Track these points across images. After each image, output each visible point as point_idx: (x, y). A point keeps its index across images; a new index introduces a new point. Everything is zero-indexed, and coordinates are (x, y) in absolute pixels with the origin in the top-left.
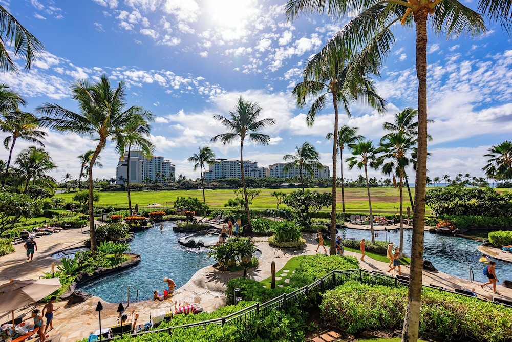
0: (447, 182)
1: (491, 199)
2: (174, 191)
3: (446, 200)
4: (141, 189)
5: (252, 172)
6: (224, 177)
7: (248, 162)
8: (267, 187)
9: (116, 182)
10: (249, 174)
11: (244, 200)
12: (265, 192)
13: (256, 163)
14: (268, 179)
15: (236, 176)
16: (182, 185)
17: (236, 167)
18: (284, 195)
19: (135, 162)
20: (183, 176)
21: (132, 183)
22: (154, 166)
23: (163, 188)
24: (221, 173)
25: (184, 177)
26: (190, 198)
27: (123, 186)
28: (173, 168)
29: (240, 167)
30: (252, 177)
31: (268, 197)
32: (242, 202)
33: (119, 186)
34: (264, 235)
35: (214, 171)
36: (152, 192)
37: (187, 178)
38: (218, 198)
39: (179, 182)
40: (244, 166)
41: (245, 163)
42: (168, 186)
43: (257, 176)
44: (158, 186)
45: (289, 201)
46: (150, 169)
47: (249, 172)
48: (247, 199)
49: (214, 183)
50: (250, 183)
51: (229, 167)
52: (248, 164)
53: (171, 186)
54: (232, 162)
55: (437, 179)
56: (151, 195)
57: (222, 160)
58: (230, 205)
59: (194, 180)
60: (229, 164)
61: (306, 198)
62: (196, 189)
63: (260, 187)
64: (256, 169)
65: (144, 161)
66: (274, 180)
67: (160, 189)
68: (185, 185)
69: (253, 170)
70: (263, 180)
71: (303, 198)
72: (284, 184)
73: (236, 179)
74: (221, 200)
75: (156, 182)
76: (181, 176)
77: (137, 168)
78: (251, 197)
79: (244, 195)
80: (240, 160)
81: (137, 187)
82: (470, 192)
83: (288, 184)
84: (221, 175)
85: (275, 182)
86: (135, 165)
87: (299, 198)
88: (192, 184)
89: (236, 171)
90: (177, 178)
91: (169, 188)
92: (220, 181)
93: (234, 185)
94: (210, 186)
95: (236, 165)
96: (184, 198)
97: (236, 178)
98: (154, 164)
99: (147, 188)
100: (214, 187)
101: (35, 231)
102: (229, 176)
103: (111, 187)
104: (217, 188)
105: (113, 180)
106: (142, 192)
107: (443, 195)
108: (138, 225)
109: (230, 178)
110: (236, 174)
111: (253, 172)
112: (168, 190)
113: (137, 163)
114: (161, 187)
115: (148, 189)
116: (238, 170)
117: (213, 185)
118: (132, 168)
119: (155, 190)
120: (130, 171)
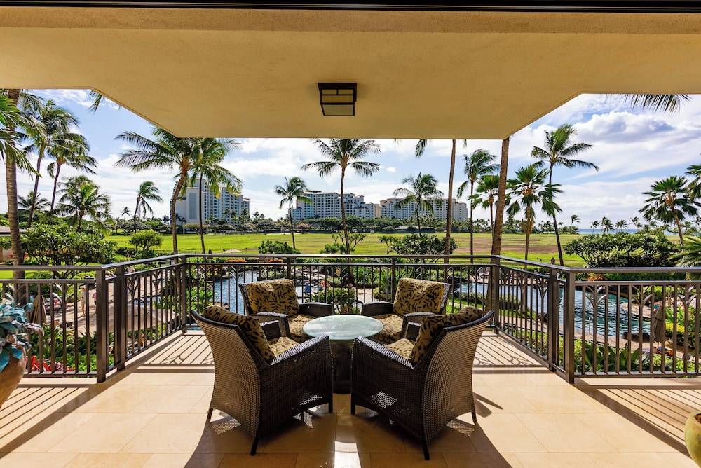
0: (636, 228)
1: (660, 249)
2: (249, 235)
3: (602, 249)
4: (204, 231)
5: (356, 210)
6: (317, 217)
7: (351, 195)
8: (377, 231)
9: (169, 222)
10: (353, 212)
11: (345, 246)
12: (372, 237)
13: (362, 197)
14: (379, 220)
15: (334, 215)
16: (260, 227)
17: (334, 202)
18: (395, 240)
19: (195, 195)
20: (260, 214)
22: (221, 200)
23: (233, 231)
24: (313, 210)
25: (262, 216)
26: (278, 242)
27: (180, 227)
28: (247, 204)
29: (340, 202)
30: (356, 216)
31: (377, 244)
32: (342, 249)
34: (369, 287)
35: (303, 208)
36: (218, 236)
37: (266, 218)
38: (311, 244)
39: (255, 222)
40: (345, 200)
41: (347, 197)
42: (240, 227)
43: (363, 216)
44: (227, 228)
45: (400, 247)
46: (215, 204)
47: (353, 210)
48: (348, 244)
49: (302, 225)
50: (354, 225)
51: (325, 203)
52: (352, 199)
53: (244, 228)
54: (329, 195)
55: (621, 224)
56: (219, 239)
57: (314, 192)
58: (327, 251)
59: (275, 220)
60: (325, 197)
61: (421, 244)
62: (279, 232)
63: (367, 231)
64: (363, 205)
65: (207, 193)
66: (386, 221)
67: (230, 231)
68: (264, 227)
69: (358, 207)
70: (372, 222)
71: (417, 244)
72: (401, 228)
73: (335, 219)
74: (314, 246)
75: (224, 223)
76: (256, 214)
77: (198, 202)
78: (354, 243)
79: (344, 239)
80: (339, 192)
81: (199, 229)
82: (634, 240)
83: (406, 228)
84: (313, 213)
85: (388, 224)
86: (195, 199)
87: (412, 243)
88: (273, 226)
89: (334, 207)
90: (252, 217)
91: (243, 230)
92: (311, 222)
93: (330, 227)
94: (297, 228)
95: (334, 200)
96: (271, 242)
97: (333, 218)
98: (221, 197)
99: (211, 230)
100: (303, 231)
102: (324, 215)
103: (164, 228)
104: (307, 231)
105: (166, 219)
107: (598, 243)
108: (215, 274)
109: (325, 219)
110: (334, 213)
111: (358, 210)
112: (241, 233)
113: (198, 196)
114: (231, 229)
115: (213, 232)
116: (336, 207)
117: (302, 228)
118: (190, 202)
119: (222, 232)
120: (188, 206)
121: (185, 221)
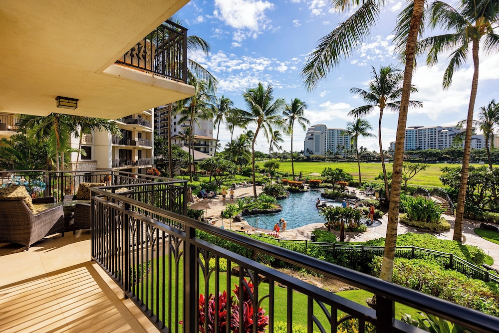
4: (323, 160)
6: (419, 149)
9: (304, 154)
15: (437, 147)
16: (363, 157)
17: (437, 135)
19: (319, 136)
20: (364, 148)
21: (315, 155)
22: (336, 138)
24: (414, 143)
27: (308, 157)
33: (305, 158)
36: (333, 163)
42: (348, 158)
44: (338, 158)
45: (445, 178)
46: (332, 142)
51: (427, 136)
53: (352, 158)
54: (432, 129)
57: (415, 128)
60: (427, 131)
65: (327, 134)
67: (341, 160)
68: (367, 157)
75: (337, 154)
76: (361, 148)
77: (320, 141)
81: (320, 159)
84: (414, 145)
86: (319, 138)
88: (374, 157)
89: (437, 140)
91: (350, 160)
92: (410, 154)
97: (436, 150)
98: (336, 136)
99: (328, 159)
101: (240, 184)
102: (426, 147)
103: (300, 158)
105: (302, 152)
106: (323, 163)
108: (297, 188)
109: (426, 150)
112: (348, 162)
113: (320, 137)
114: (340, 159)
115: (329, 161)
118: (316, 141)
119: (335, 161)
120: (314, 144)
121: (313, 153)
